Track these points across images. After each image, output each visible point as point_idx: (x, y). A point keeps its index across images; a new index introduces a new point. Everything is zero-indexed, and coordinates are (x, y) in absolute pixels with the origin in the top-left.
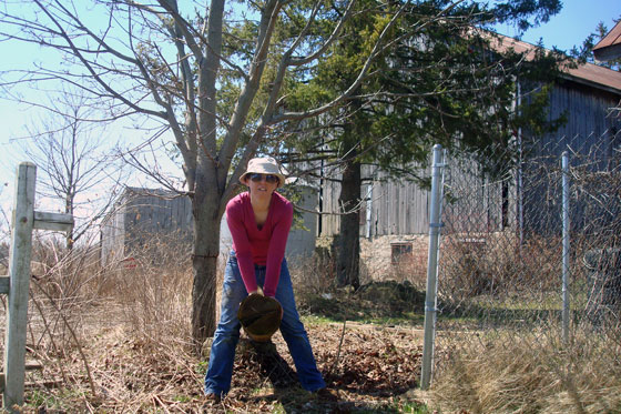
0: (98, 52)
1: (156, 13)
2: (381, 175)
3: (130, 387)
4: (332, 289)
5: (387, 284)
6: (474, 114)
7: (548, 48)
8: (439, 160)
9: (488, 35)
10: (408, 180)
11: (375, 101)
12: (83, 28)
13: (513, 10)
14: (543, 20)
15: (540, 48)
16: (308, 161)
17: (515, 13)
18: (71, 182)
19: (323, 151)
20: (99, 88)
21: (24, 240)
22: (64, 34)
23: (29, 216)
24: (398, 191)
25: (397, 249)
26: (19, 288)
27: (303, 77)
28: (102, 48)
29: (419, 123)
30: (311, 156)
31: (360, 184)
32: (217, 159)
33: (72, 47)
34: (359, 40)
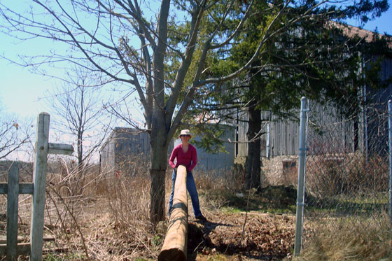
0: (91, 43)
1: (127, 18)
2: (274, 117)
3: (110, 252)
4: (243, 191)
5: (278, 187)
6: (333, 77)
7: (381, 34)
8: (305, 107)
9: (342, 26)
10: (291, 120)
11: (269, 70)
12: (82, 29)
13: (357, 10)
14: (377, 15)
15: (376, 34)
16: (227, 109)
17: (359, 12)
18: (81, 124)
19: (238, 103)
20: (91, 65)
21: (42, 160)
22: (69, 33)
23: (45, 146)
24: (286, 128)
25: (286, 165)
26: (39, 190)
27: (223, 56)
28: (94, 41)
29: (298, 84)
30: (229, 105)
31: (260, 124)
32: (165, 108)
33: (75, 41)
34: (258, 32)
